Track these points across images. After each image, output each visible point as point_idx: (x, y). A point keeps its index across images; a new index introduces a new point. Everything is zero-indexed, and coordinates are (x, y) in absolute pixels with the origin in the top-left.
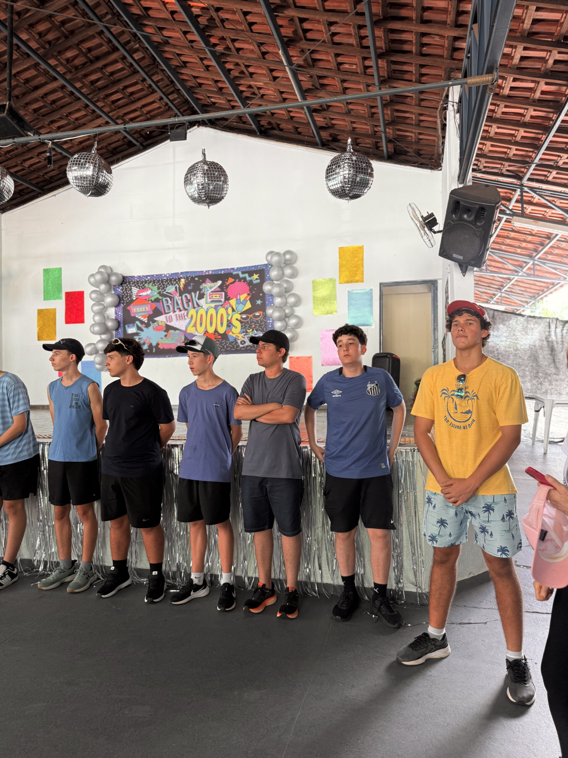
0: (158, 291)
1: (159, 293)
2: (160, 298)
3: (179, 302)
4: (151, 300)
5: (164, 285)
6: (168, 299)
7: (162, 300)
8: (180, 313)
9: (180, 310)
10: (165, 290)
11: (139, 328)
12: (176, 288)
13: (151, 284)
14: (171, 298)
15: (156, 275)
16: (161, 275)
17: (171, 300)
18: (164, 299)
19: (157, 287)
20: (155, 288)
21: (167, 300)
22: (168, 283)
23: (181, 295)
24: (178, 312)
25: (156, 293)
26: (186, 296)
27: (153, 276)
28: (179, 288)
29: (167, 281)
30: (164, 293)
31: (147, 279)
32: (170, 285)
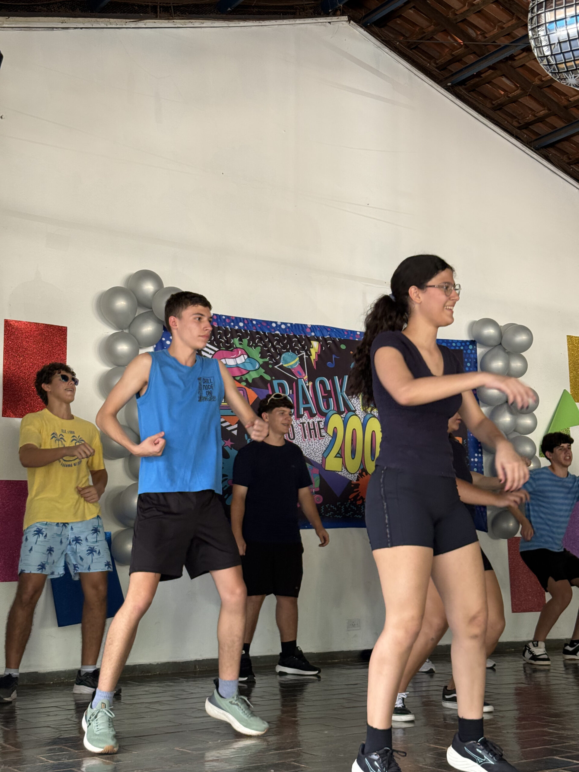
0: (261, 361)
1: (264, 366)
2: (268, 377)
3: (309, 394)
4: (246, 381)
5: (275, 348)
6: (286, 383)
7: (271, 382)
8: (311, 421)
9: (312, 415)
10: (277, 362)
12: (301, 358)
13: (245, 341)
14: (291, 382)
16: (269, 323)
17: (291, 388)
18: (275, 383)
19: (259, 349)
20: (255, 353)
21: (281, 386)
22: (284, 347)
23: (311, 379)
24: (305, 419)
25: (258, 365)
26: (322, 383)
28: (309, 360)
29: (281, 339)
30: (276, 367)
31: (237, 327)
32: (288, 351)
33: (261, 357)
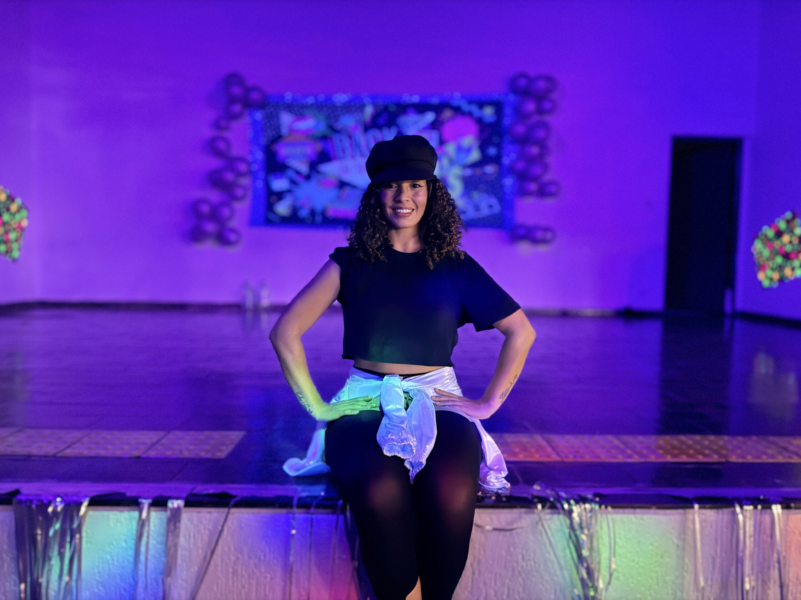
0: (325, 123)
1: (328, 126)
4: (315, 137)
11: (293, 182)
19: (324, 116)
20: (322, 118)
25: (323, 126)
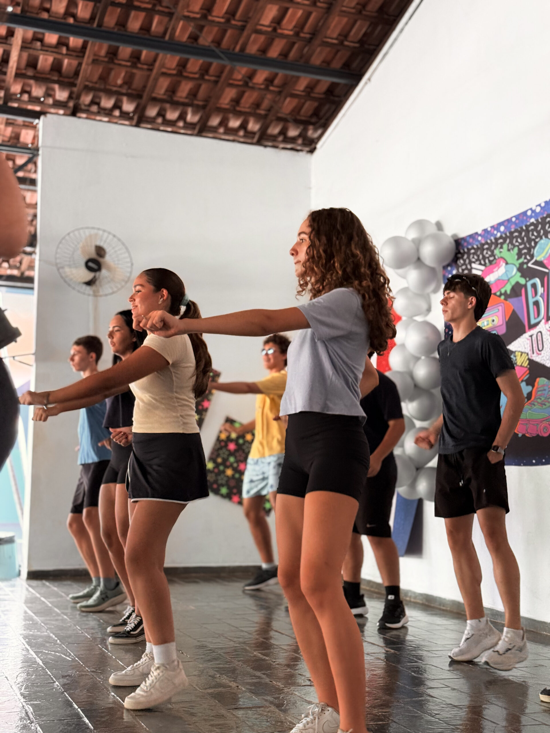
0: (518, 263)
1: (520, 269)
2: (522, 281)
5: (530, 240)
6: (537, 281)
7: (525, 286)
10: (532, 256)
13: (505, 247)
15: (517, 217)
16: (525, 213)
17: (543, 285)
18: (529, 284)
19: (516, 250)
20: (514, 255)
22: (539, 235)
25: (515, 270)
27: (509, 221)
29: (536, 225)
30: (530, 265)
31: (499, 235)
32: (541, 238)
33: (518, 259)
